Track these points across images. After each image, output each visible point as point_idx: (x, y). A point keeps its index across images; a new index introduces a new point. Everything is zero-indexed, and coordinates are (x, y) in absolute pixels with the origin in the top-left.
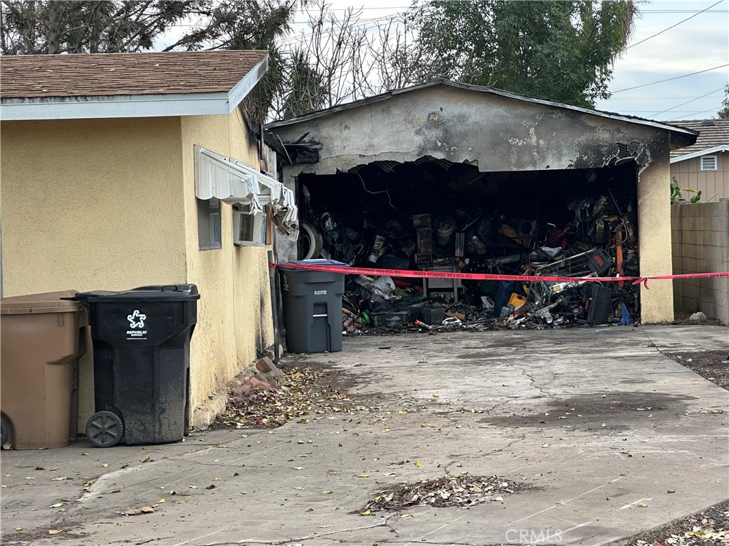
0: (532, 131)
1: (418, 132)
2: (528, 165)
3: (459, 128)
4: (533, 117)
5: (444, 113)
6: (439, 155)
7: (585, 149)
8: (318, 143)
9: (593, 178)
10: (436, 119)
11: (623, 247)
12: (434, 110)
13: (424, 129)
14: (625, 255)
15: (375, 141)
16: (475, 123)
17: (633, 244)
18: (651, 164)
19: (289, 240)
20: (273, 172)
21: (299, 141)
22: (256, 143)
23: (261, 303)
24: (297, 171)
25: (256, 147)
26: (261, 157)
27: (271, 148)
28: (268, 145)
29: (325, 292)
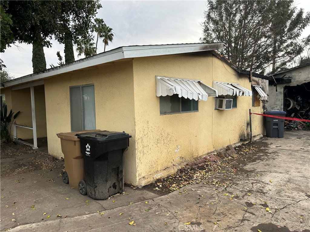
8: (291, 77)
15: (309, 76)
19: (281, 103)
20: (266, 86)
21: (283, 77)
22: (248, 77)
23: (248, 124)
24: (284, 85)
25: (247, 78)
26: (250, 81)
27: (264, 79)
28: (261, 78)
29: (277, 120)
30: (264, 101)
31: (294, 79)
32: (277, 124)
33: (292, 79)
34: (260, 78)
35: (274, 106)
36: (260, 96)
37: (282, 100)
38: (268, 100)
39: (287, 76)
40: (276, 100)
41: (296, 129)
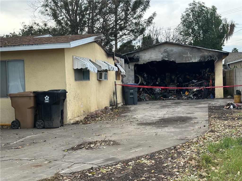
0: (189, 53)
1: (162, 54)
2: (187, 61)
3: (171, 53)
4: (189, 50)
5: (168, 49)
6: (167, 59)
7: (201, 57)
9: (204, 64)
10: (166, 51)
11: (212, 80)
12: (165, 49)
13: (163, 53)
14: (212, 82)
15: (152, 56)
16: (175, 51)
17: (214, 80)
18: (218, 60)
19: (132, 79)
20: (123, 63)
21: (133, 57)
23: (114, 93)
24: (134, 63)
25: (112, 58)
26: (114, 60)
27: (121, 58)
28: (119, 57)
30: (123, 76)
31: (141, 59)
32: (133, 94)
33: (140, 58)
35: (127, 81)
36: (121, 71)
37: (133, 76)
38: (126, 75)
40: (128, 76)
41: (145, 100)
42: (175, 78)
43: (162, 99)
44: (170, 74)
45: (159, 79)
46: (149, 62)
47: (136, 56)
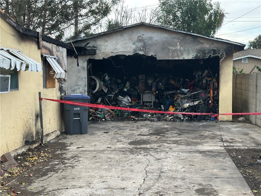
0: (178, 44)
1: (134, 44)
2: (176, 57)
3: (150, 42)
4: (179, 38)
5: (144, 36)
6: (141, 53)
7: (199, 51)
8: (96, 47)
9: (202, 63)
10: (141, 38)
11: (213, 90)
12: (140, 35)
13: (136, 43)
14: (214, 93)
15: (117, 47)
16: (156, 40)
17: (217, 89)
18: (225, 58)
19: (84, 84)
20: (63, 56)
21: (85, 46)
22: (35, 41)
23: (37, 116)
24: (88, 58)
25: (34, 43)
26: (39, 48)
27: (60, 46)
28: (55, 44)
29: (79, 109)
30: (61, 80)
31: (100, 50)
32: (79, 114)
33: (97, 49)
34: (53, 43)
35: (76, 88)
36: (54, 72)
37: (85, 78)
38: (66, 79)
39: (92, 44)
40: (77, 78)
41: (104, 120)
42: (153, 83)
43: (132, 118)
44: (144, 77)
45: (128, 84)
46: (112, 57)
47: (91, 46)
